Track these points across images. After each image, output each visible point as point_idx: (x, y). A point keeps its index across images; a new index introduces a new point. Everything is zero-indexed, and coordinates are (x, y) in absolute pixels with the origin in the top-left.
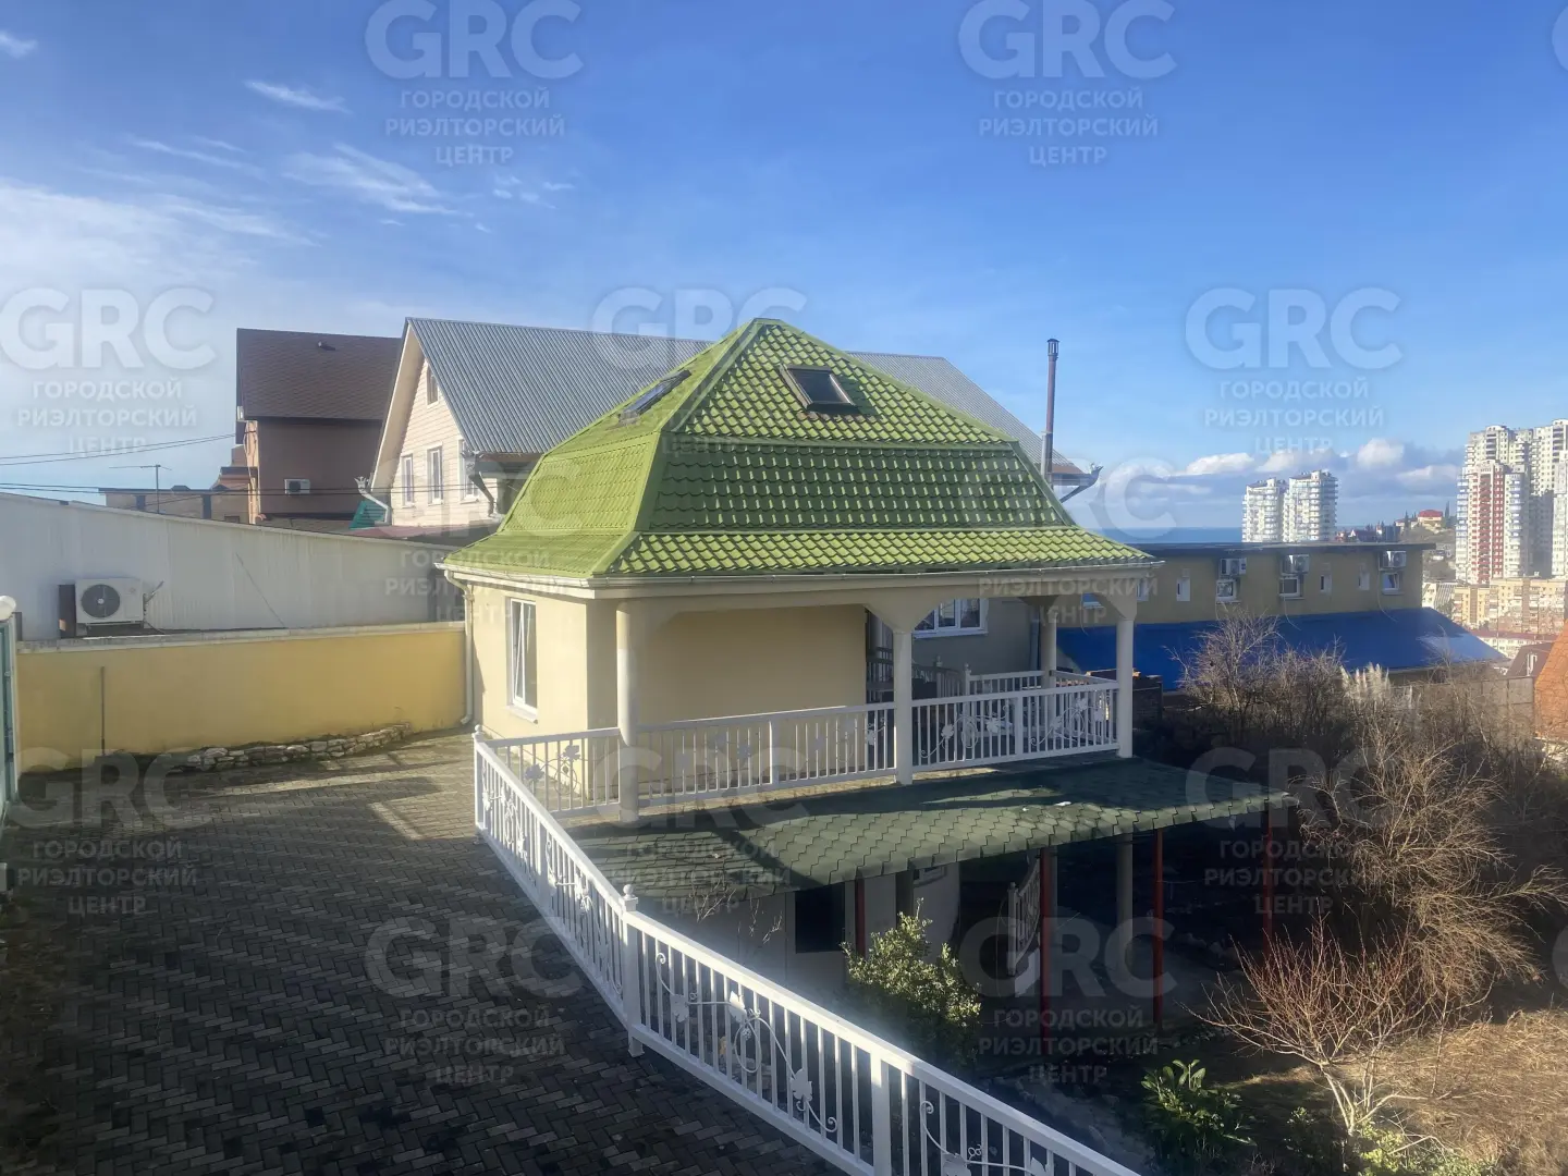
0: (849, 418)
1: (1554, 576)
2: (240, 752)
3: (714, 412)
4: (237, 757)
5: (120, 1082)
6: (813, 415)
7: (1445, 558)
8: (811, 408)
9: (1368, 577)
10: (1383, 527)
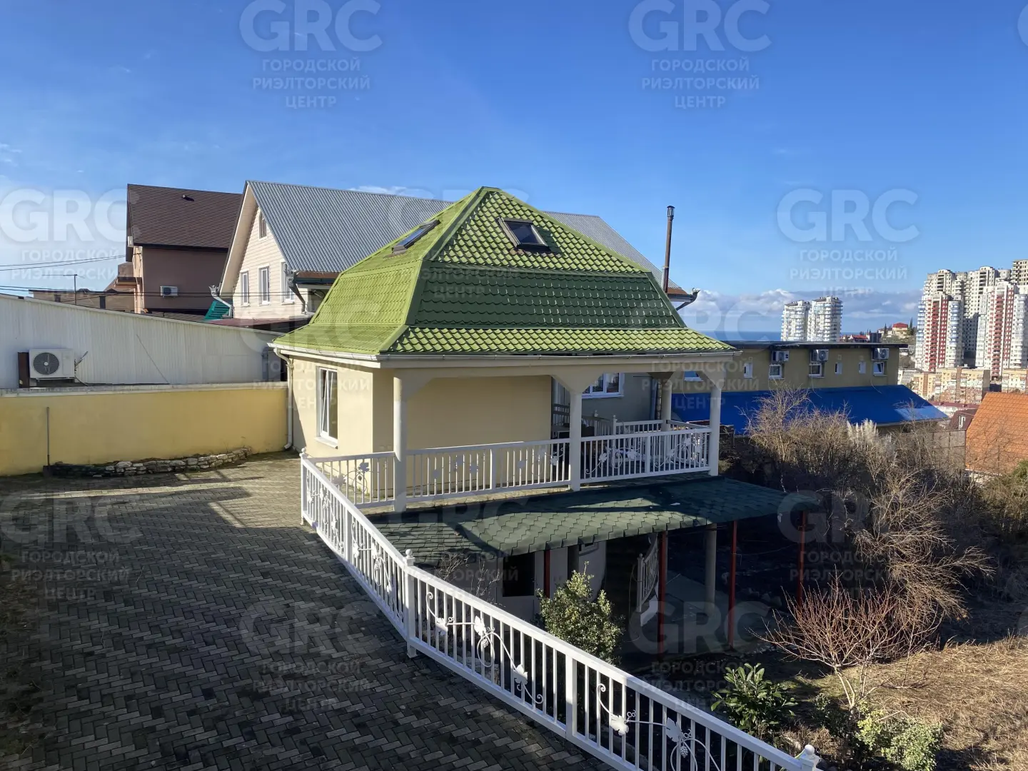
0: (544, 255)
1: (976, 367)
2: (142, 465)
3: (457, 248)
4: (138, 467)
5: (80, 671)
6: (521, 251)
7: (909, 354)
8: (519, 247)
9: (865, 365)
10: (871, 334)
